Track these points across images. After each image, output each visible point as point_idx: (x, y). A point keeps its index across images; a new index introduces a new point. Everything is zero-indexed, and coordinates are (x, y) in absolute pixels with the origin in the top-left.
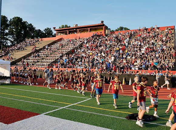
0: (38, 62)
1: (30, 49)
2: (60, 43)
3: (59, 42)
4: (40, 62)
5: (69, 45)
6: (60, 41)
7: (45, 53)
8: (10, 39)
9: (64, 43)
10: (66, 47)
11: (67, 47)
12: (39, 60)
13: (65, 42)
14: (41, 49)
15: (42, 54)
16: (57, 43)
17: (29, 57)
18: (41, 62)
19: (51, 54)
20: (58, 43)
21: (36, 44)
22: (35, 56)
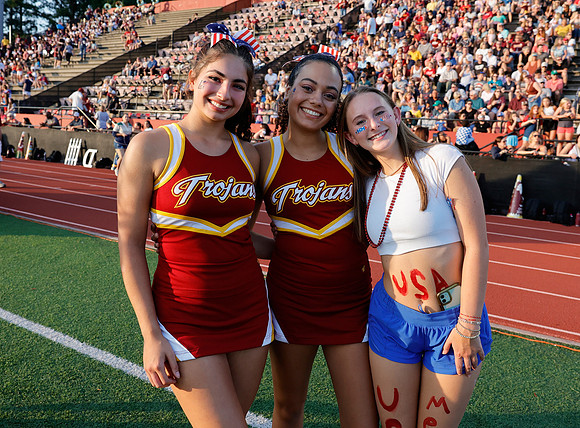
0: (153, 94)
1: (117, 45)
2: (245, 16)
3: (239, 15)
5: (287, 23)
6: (244, 10)
7: (181, 58)
8: (47, 11)
9: (263, 15)
10: (273, 31)
11: (281, 30)
12: (155, 89)
13: (266, 15)
14: (164, 43)
15: (171, 61)
16: (232, 16)
17: (112, 73)
20: (236, 18)
21: (142, 24)
22: (141, 70)
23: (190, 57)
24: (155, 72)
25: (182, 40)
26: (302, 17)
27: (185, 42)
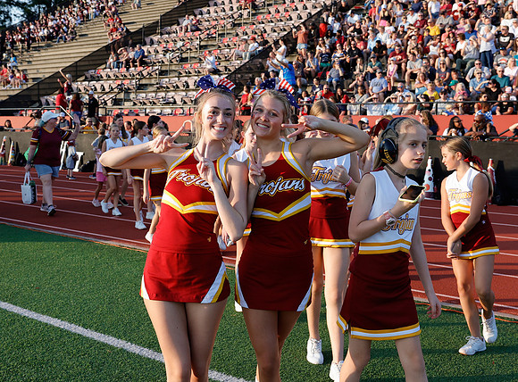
0: (141, 87)
1: (100, 35)
4: (151, 89)
7: (171, 46)
10: (272, 9)
11: (281, 8)
12: (144, 82)
14: (151, 29)
15: (160, 49)
17: (95, 66)
18: (154, 88)
19: (201, 47)
23: (180, 44)
25: (171, 25)
27: (174, 27)
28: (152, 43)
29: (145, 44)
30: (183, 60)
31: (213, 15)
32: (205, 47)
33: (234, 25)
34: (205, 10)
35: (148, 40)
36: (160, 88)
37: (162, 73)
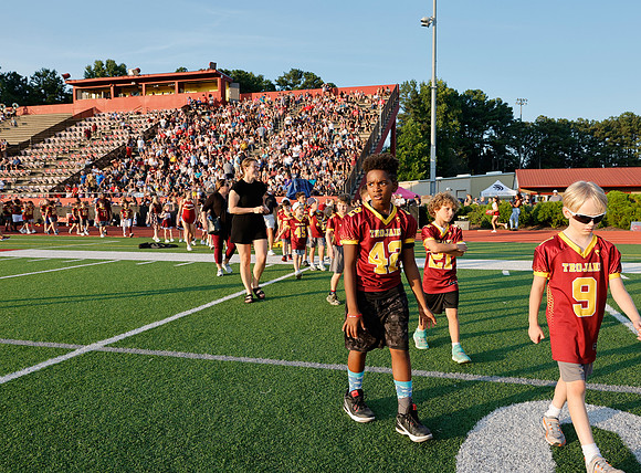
2: (87, 124)
3: (83, 123)
6: (88, 119)
7: (38, 157)
9: (100, 124)
10: (105, 137)
14: (24, 145)
15: (31, 159)
16: (78, 124)
18: (27, 183)
19: (58, 159)
20: (81, 125)
21: (6, 125)
22: (9, 166)
23: (44, 157)
24: (19, 168)
25: (39, 143)
26: (125, 127)
27: (41, 144)
28: (26, 154)
29: (21, 155)
30: (46, 166)
31: (68, 138)
32: (61, 159)
33: (80, 146)
34: (63, 133)
35: (23, 152)
36: (31, 183)
37: (32, 174)
